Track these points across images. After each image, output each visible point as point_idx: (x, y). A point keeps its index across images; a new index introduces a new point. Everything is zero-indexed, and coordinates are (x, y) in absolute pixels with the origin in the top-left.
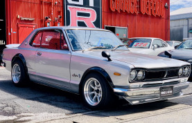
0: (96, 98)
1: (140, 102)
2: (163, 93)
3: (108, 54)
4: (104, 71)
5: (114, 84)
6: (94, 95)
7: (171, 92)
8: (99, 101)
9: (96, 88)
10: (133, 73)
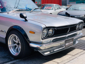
0: (18, 49)
1: (51, 52)
2: (67, 44)
3: (25, 15)
4: (22, 29)
5: (30, 40)
6: (16, 46)
7: (72, 42)
8: (19, 52)
9: (17, 42)
10: (45, 31)
